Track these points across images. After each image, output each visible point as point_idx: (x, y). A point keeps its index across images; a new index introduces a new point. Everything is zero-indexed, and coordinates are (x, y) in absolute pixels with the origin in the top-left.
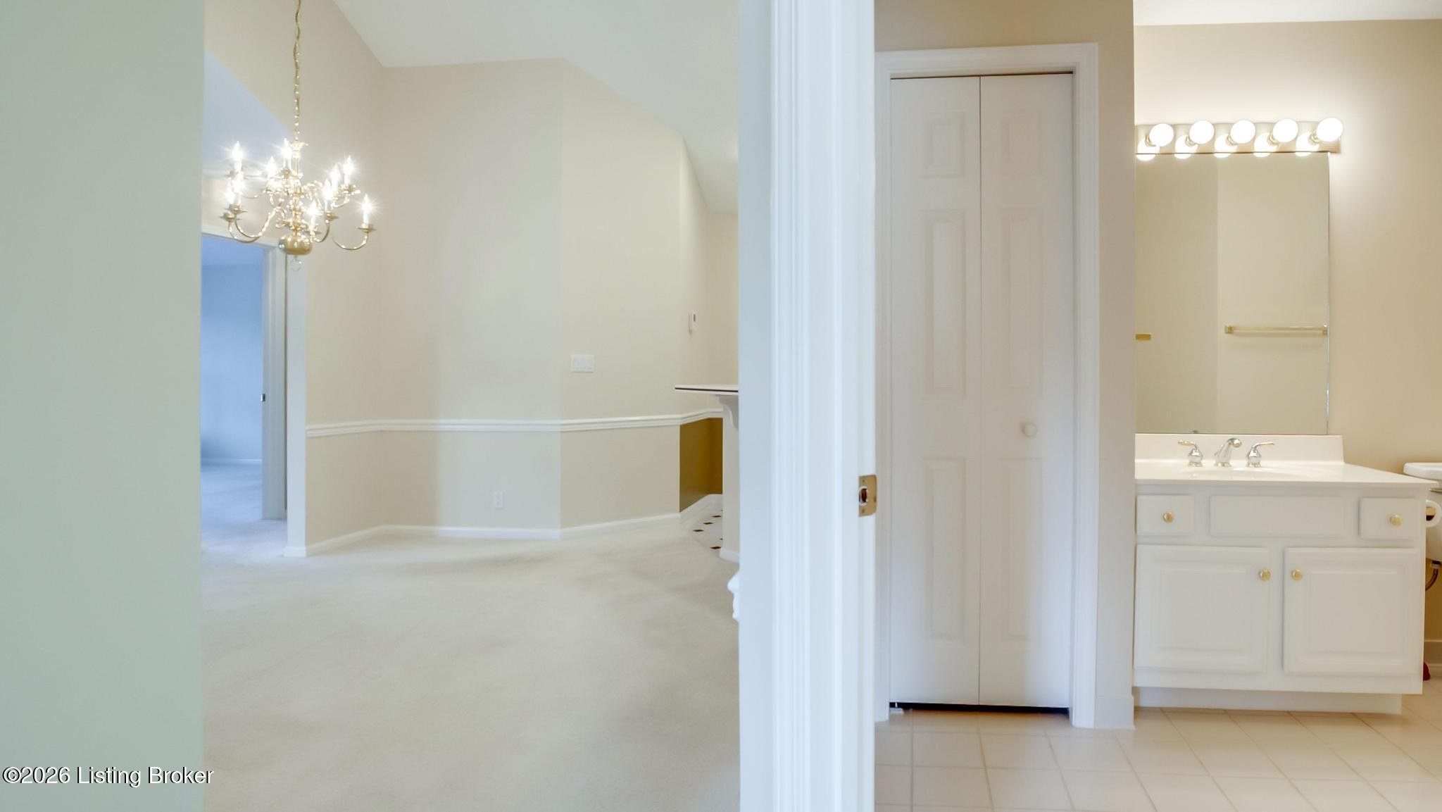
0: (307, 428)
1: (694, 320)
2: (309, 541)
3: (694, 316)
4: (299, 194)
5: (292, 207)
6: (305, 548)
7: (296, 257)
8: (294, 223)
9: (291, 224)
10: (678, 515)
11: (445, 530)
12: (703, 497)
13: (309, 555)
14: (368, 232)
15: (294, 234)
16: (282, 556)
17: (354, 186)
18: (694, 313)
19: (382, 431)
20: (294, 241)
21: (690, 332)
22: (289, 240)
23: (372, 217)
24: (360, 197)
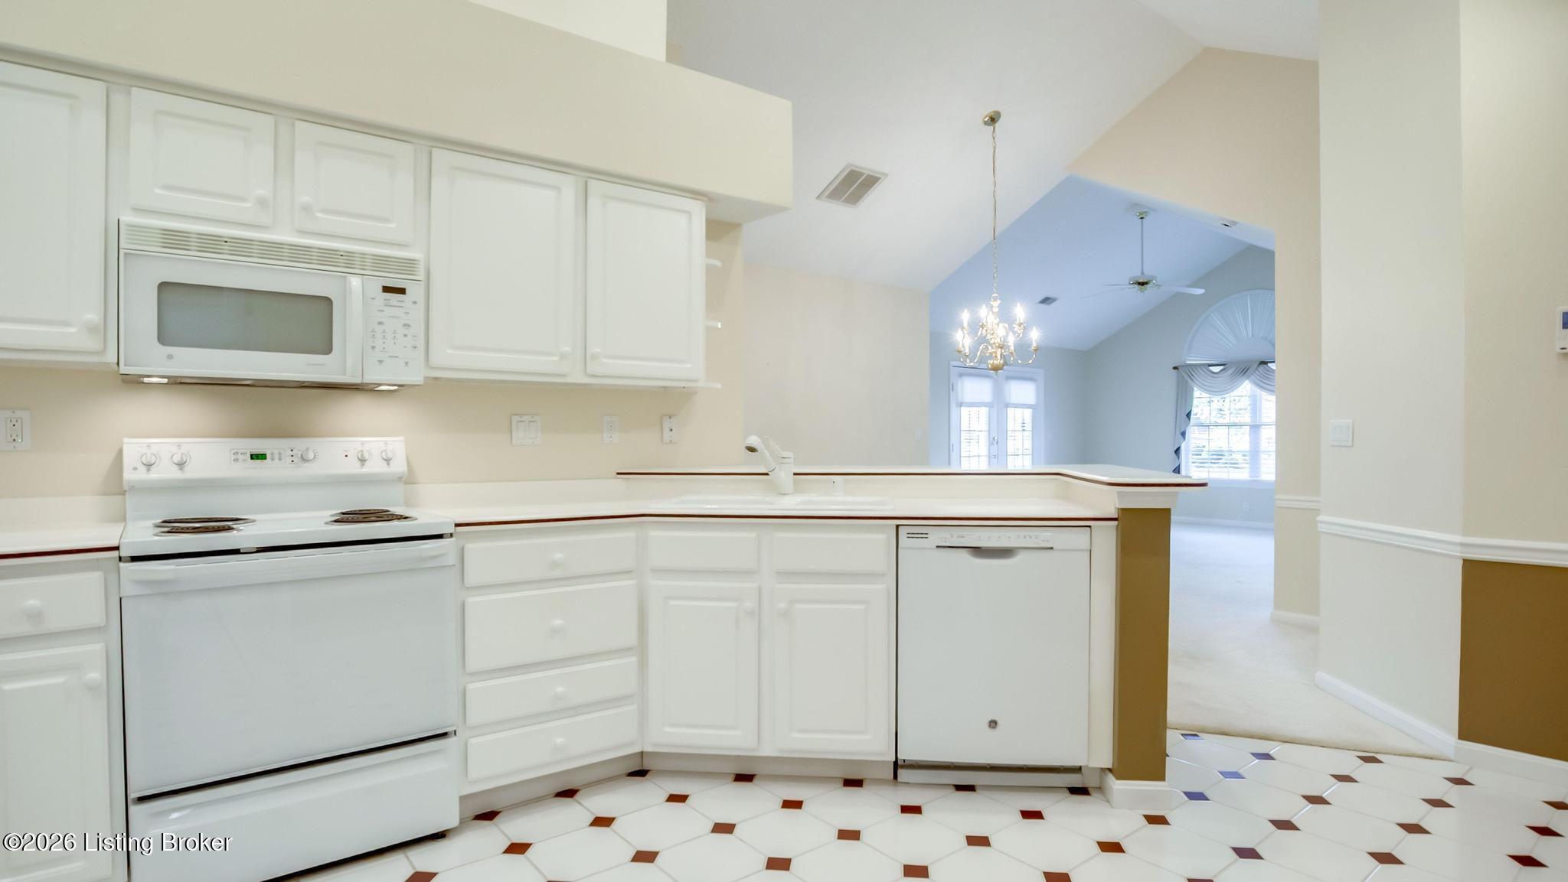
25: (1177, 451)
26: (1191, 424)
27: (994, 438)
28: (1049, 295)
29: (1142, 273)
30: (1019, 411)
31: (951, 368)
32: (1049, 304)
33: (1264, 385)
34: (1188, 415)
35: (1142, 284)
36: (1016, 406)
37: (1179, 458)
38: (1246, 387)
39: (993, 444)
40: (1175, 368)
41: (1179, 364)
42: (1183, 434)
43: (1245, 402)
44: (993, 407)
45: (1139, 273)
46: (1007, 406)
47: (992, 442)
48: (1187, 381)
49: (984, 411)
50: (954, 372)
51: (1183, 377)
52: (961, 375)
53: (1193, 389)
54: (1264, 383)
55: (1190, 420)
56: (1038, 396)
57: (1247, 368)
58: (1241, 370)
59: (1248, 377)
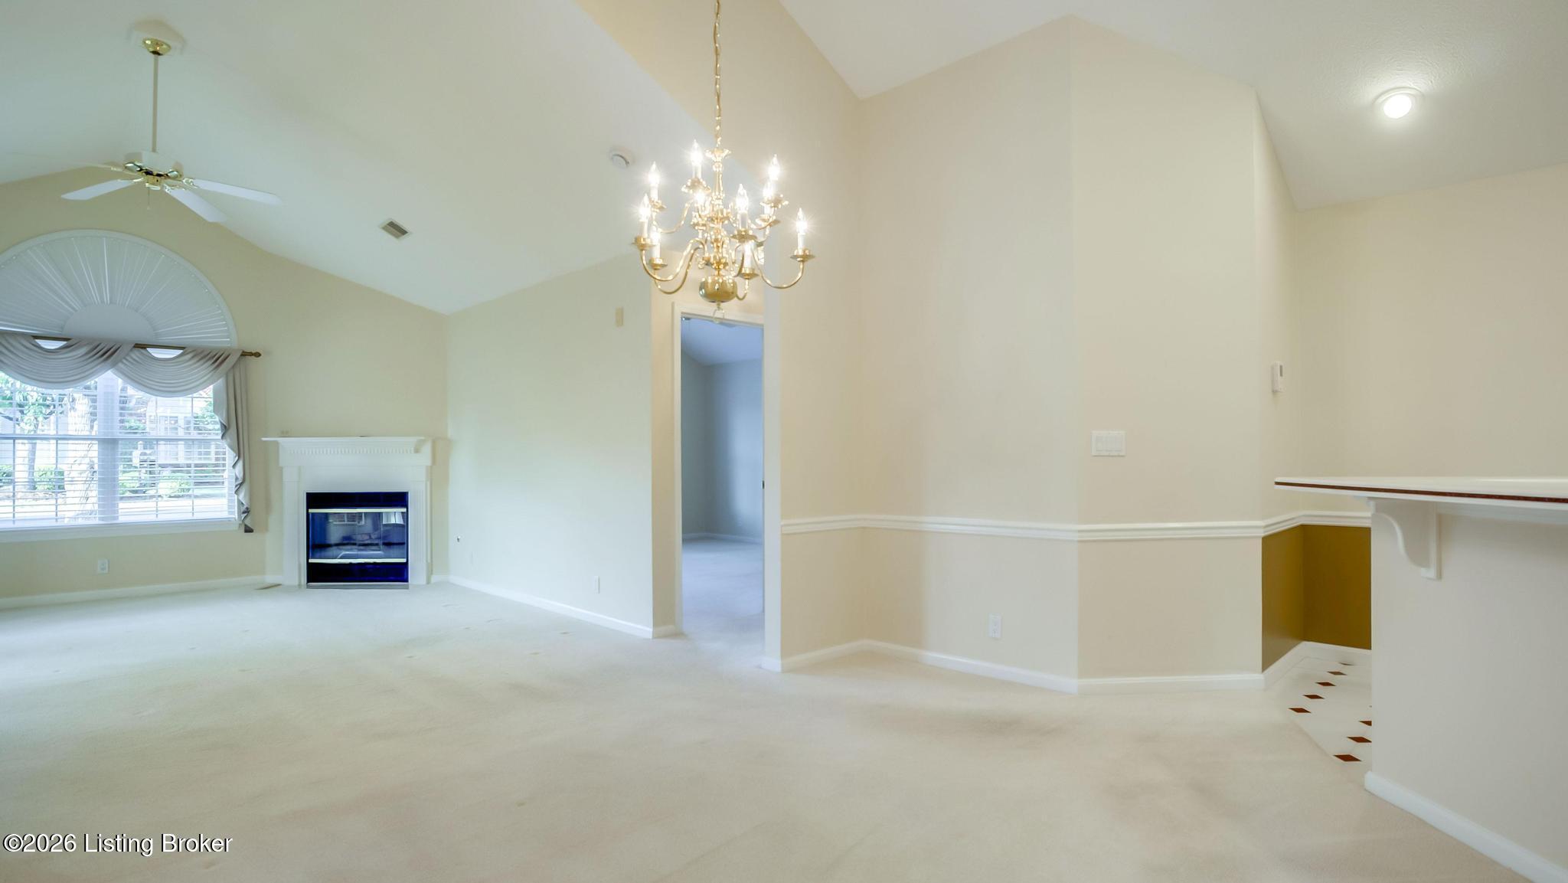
0: (782, 523)
1: (1281, 375)
2: (786, 651)
3: (1281, 367)
4: (721, 219)
5: (713, 237)
6: (780, 662)
7: (719, 305)
8: (715, 257)
9: (712, 260)
10: (1259, 677)
11: (933, 656)
12: (1297, 645)
13: (786, 670)
14: (803, 261)
15: (716, 273)
16: (760, 667)
17: (782, 196)
18: (1279, 363)
19: (864, 528)
20: (714, 282)
21: (1275, 392)
22: (710, 281)
23: (808, 241)
24: (791, 212)
33: (142, 380)
54: (142, 377)
57: (112, 350)
58: (100, 353)
59: (114, 365)
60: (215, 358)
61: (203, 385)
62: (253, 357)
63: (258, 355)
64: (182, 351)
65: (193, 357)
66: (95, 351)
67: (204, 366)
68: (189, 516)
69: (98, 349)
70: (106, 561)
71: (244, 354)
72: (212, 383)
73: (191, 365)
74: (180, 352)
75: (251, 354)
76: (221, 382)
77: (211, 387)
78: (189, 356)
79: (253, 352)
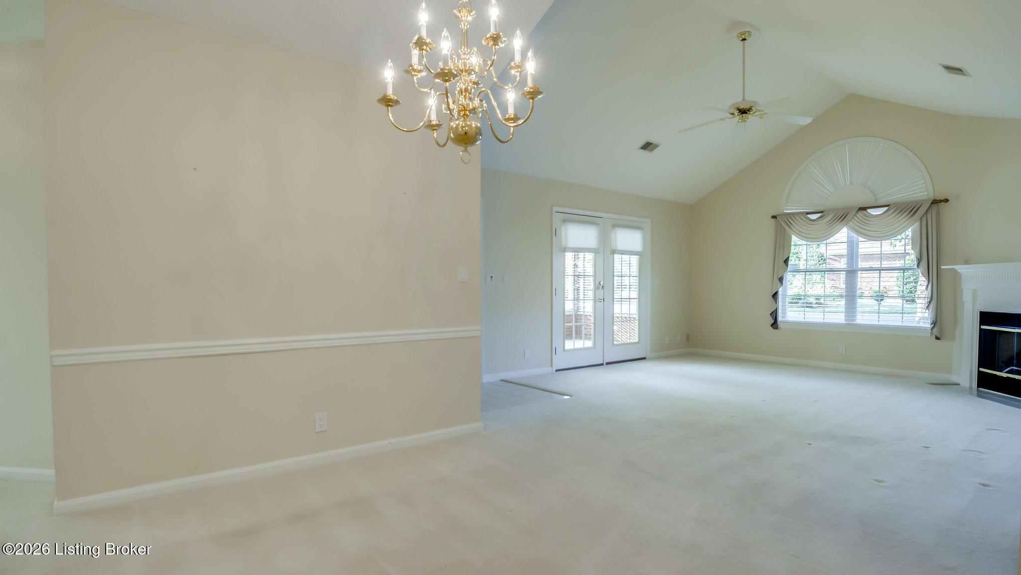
25: (775, 295)
26: (788, 270)
27: (600, 282)
28: (651, 140)
29: (744, 99)
30: (626, 257)
31: (554, 212)
32: (651, 150)
33: (863, 231)
34: (786, 261)
35: (743, 112)
36: (623, 253)
37: (776, 303)
38: (843, 234)
39: (598, 288)
40: (774, 217)
41: (778, 214)
42: (781, 280)
43: (843, 249)
44: (598, 253)
45: (740, 99)
46: (614, 252)
47: (598, 287)
48: (785, 229)
49: (590, 256)
50: (557, 218)
51: (781, 225)
52: (565, 221)
53: (791, 236)
54: (864, 229)
55: (787, 266)
56: (644, 242)
57: (844, 216)
58: (838, 218)
59: (846, 224)
60: (910, 209)
61: (903, 230)
62: (942, 203)
63: (946, 201)
64: (887, 208)
65: (895, 210)
66: (836, 217)
67: (902, 217)
68: (900, 324)
69: (837, 215)
70: (844, 347)
71: (935, 202)
72: (911, 226)
73: (895, 216)
74: (886, 208)
75: (941, 201)
76: (917, 225)
77: (910, 230)
78: (892, 211)
79: (942, 199)
